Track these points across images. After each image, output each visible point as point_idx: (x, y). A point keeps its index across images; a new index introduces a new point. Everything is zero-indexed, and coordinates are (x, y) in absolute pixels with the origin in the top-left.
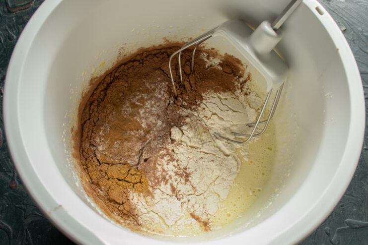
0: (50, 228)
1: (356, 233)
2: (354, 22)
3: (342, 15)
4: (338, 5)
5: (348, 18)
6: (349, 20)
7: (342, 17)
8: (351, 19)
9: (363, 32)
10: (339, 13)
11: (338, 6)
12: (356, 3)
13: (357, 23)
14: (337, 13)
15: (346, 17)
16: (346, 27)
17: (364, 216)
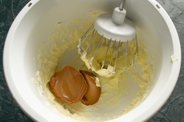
3: (179, 6)
5: (182, 7)
6: (183, 8)
7: (179, 7)
10: (177, 5)
11: (177, 2)
14: (176, 5)
15: (181, 7)
16: (182, 11)
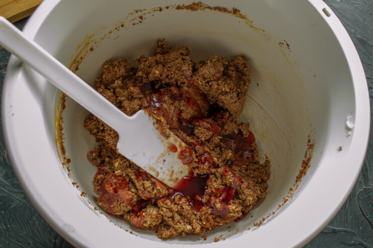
0: (14, 205)
1: (325, 238)
2: (348, 23)
4: (333, 5)
8: (345, 20)
9: (355, 34)
12: (352, 4)
13: (350, 24)
17: (335, 222)
